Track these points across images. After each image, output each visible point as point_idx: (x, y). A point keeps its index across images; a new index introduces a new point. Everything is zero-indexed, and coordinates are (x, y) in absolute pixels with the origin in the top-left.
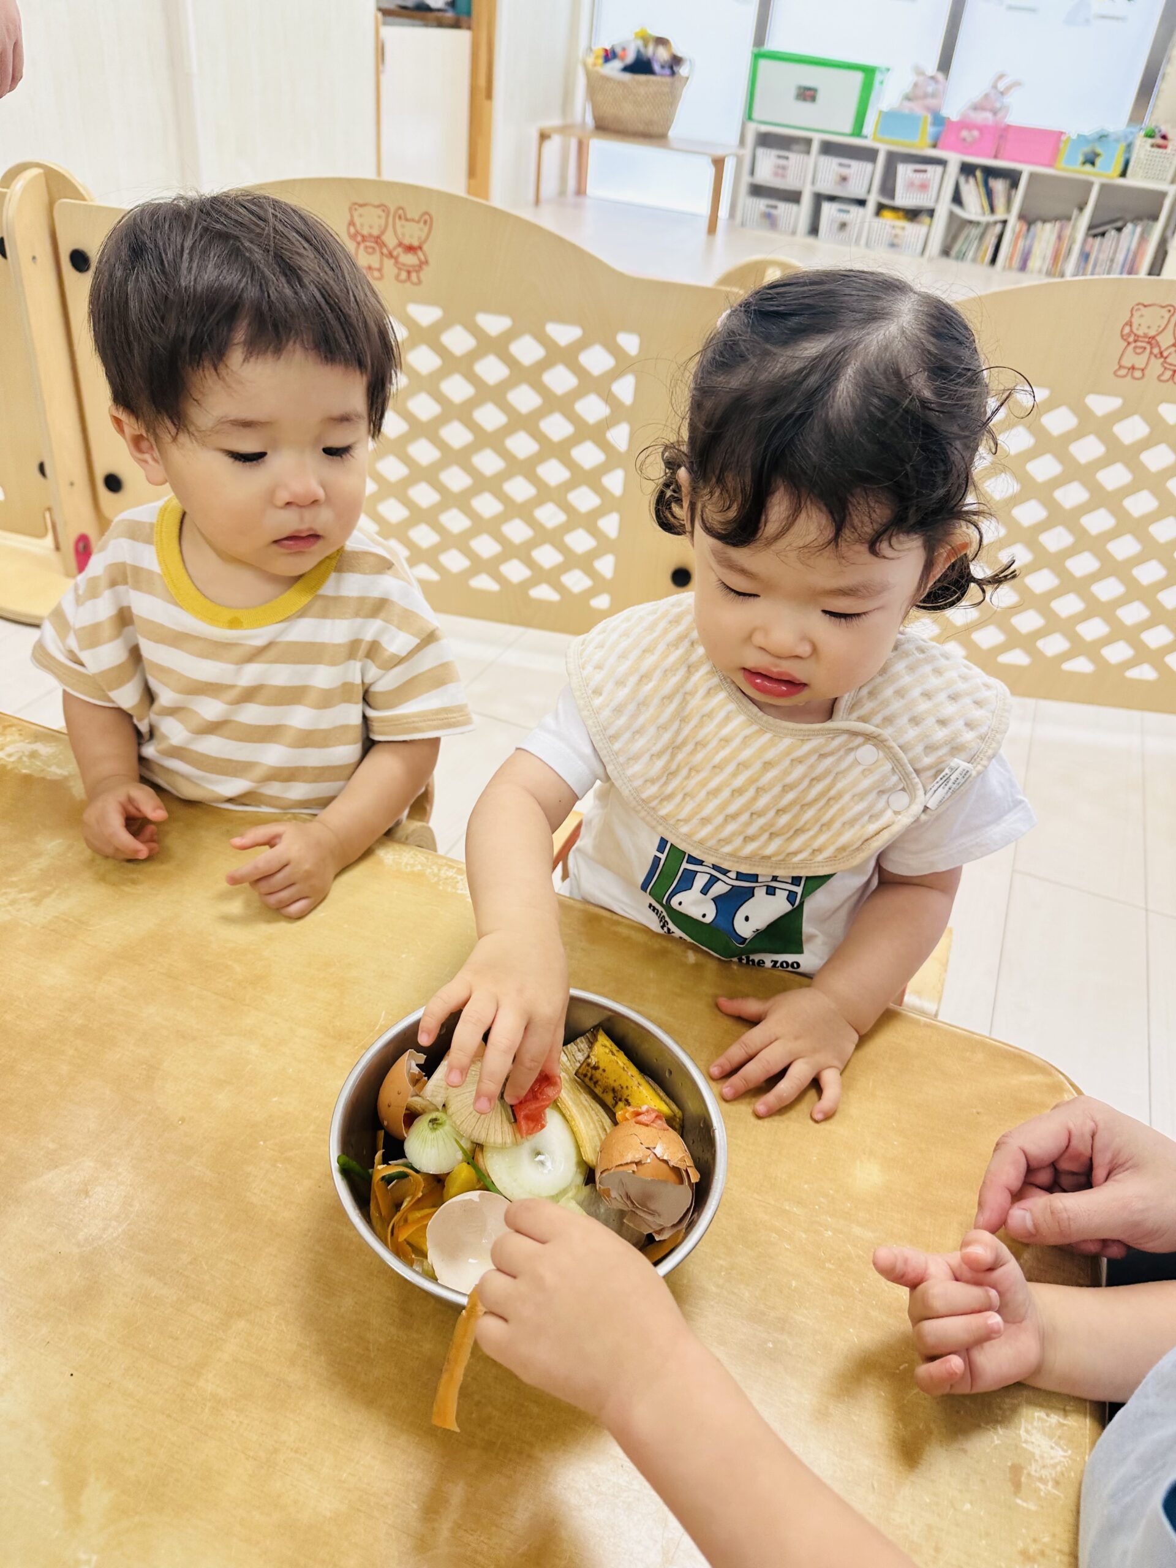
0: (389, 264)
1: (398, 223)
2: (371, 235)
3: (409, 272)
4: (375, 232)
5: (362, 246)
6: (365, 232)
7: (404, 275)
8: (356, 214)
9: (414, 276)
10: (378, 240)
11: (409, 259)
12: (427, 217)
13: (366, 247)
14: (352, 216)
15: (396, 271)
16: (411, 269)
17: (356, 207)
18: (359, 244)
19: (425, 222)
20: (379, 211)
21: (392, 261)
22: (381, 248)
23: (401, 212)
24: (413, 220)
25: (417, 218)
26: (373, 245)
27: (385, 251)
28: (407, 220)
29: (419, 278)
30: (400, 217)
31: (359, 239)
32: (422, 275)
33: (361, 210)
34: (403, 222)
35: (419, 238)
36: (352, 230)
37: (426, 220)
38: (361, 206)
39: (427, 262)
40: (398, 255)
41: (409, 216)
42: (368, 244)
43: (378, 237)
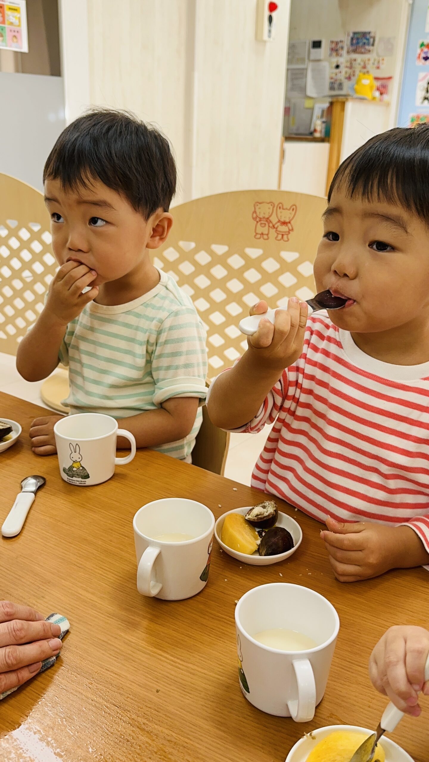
0: (272, 232)
1: (279, 211)
2: (264, 218)
3: (283, 235)
4: (267, 216)
5: (259, 223)
6: (261, 216)
7: (280, 237)
8: (257, 208)
9: (285, 237)
10: (268, 220)
11: (284, 228)
12: (294, 207)
13: (261, 224)
14: (255, 208)
15: (276, 234)
16: (284, 233)
17: (258, 204)
18: (257, 222)
19: (293, 209)
20: (269, 205)
21: (275, 229)
22: (269, 224)
23: (281, 205)
24: (286, 209)
25: (289, 208)
26: (265, 222)
27: (271, 225)
28: (283, 209)
29: (287, 237)
30: (280, 208)
31: (258, 220)
32: (290, 236)
33: (260, 205)
34: (281, 210)
35: (289, 218)
36: (255, 215)
37: (294, 208)
38: (260, 203)
39: (292, 230)
40: (278, 227)
41: (285, 207)
42: (262, 222)
43: (268, 218)
